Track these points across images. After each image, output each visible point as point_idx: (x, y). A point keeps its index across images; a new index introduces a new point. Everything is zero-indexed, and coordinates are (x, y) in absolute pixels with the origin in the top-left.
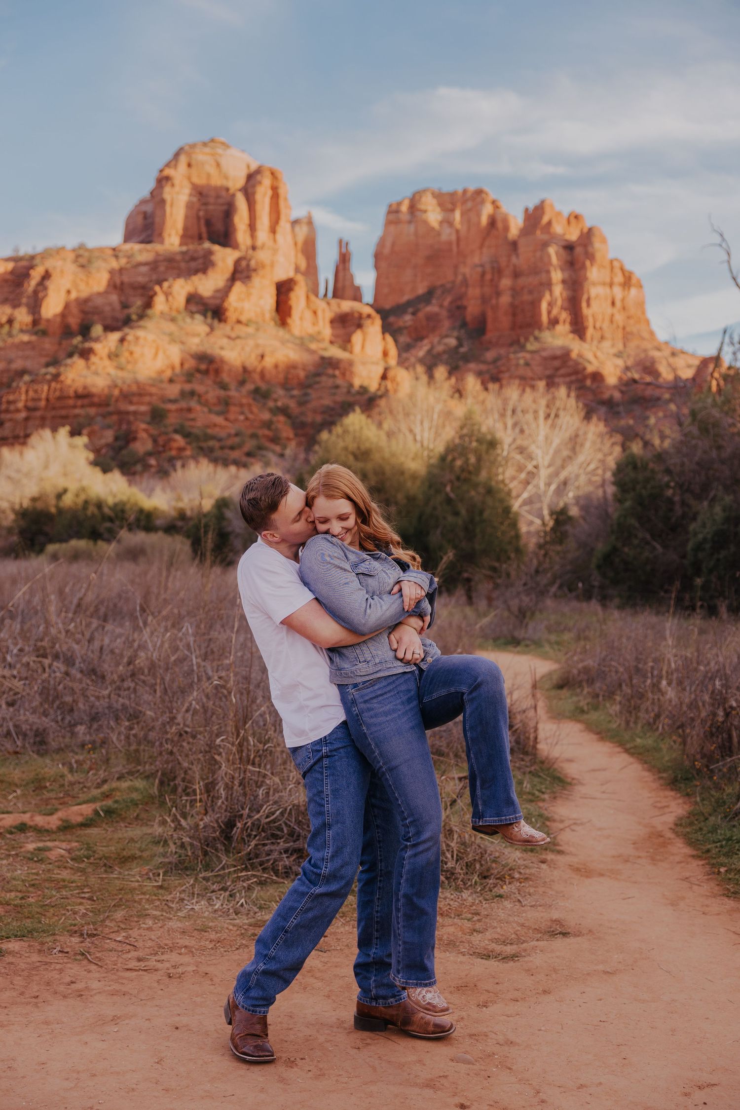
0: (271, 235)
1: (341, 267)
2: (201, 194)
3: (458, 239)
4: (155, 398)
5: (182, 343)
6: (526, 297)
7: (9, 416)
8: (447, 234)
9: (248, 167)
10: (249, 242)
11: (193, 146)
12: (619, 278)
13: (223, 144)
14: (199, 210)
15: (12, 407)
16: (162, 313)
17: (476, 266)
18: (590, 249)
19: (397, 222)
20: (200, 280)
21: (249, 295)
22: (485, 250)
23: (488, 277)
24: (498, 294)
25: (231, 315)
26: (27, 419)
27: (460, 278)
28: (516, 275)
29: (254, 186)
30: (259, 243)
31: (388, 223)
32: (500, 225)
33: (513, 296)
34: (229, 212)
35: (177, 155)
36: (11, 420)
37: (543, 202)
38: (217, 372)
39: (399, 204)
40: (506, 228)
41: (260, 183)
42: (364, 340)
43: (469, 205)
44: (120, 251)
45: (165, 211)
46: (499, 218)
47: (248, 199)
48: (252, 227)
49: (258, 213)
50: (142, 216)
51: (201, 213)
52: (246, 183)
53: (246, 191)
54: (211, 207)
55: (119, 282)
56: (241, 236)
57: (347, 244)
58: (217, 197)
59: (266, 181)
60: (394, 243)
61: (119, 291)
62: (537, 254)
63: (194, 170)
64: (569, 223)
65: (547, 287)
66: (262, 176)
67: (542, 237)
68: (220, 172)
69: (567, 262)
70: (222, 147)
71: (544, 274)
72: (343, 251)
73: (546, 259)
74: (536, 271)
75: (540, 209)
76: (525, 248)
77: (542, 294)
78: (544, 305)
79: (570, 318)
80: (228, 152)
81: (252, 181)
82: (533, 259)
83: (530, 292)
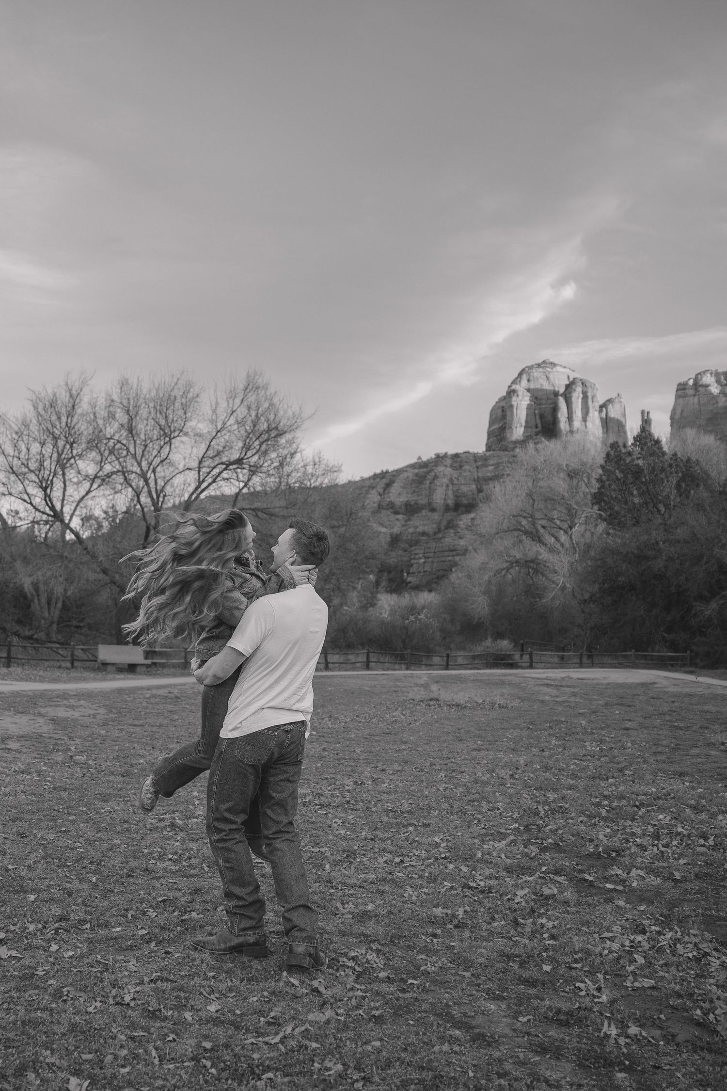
0: (584, 423)
2: (536, 398)
7: (415, 561)
9: (568, 377)
10: (568, 430)
11: (531, 367)
13: (552, 364)
15: (417, 557)
19: (685, 396)
26: (424, 563)
29: (570, 393)
30: (575, 429)
31: (678, 397)
34: (555, 409)
35: (520, 374)
36: (417, 563)
39: (686, 383)
41: (575, 390)
45: (513, 412)
47: (566, 401)
48: (570, 419)
49: (574, 410)
50: (501, 410)
51: (536, 412)
52: (566, 390)
53: (565, 395)
54: (544, 406)
55: (476, 477)
56: (563, 425)
57: (648, 413)
58: (548, 399)
59: (579, 389)
60: (682, 411)
61: (476, 483)
63: (531, 383)
66: (576, 385)
68: (549, 383)
70: (551, 366)
72: (646, 418)
80: (555, 368)
81: (570, 389)
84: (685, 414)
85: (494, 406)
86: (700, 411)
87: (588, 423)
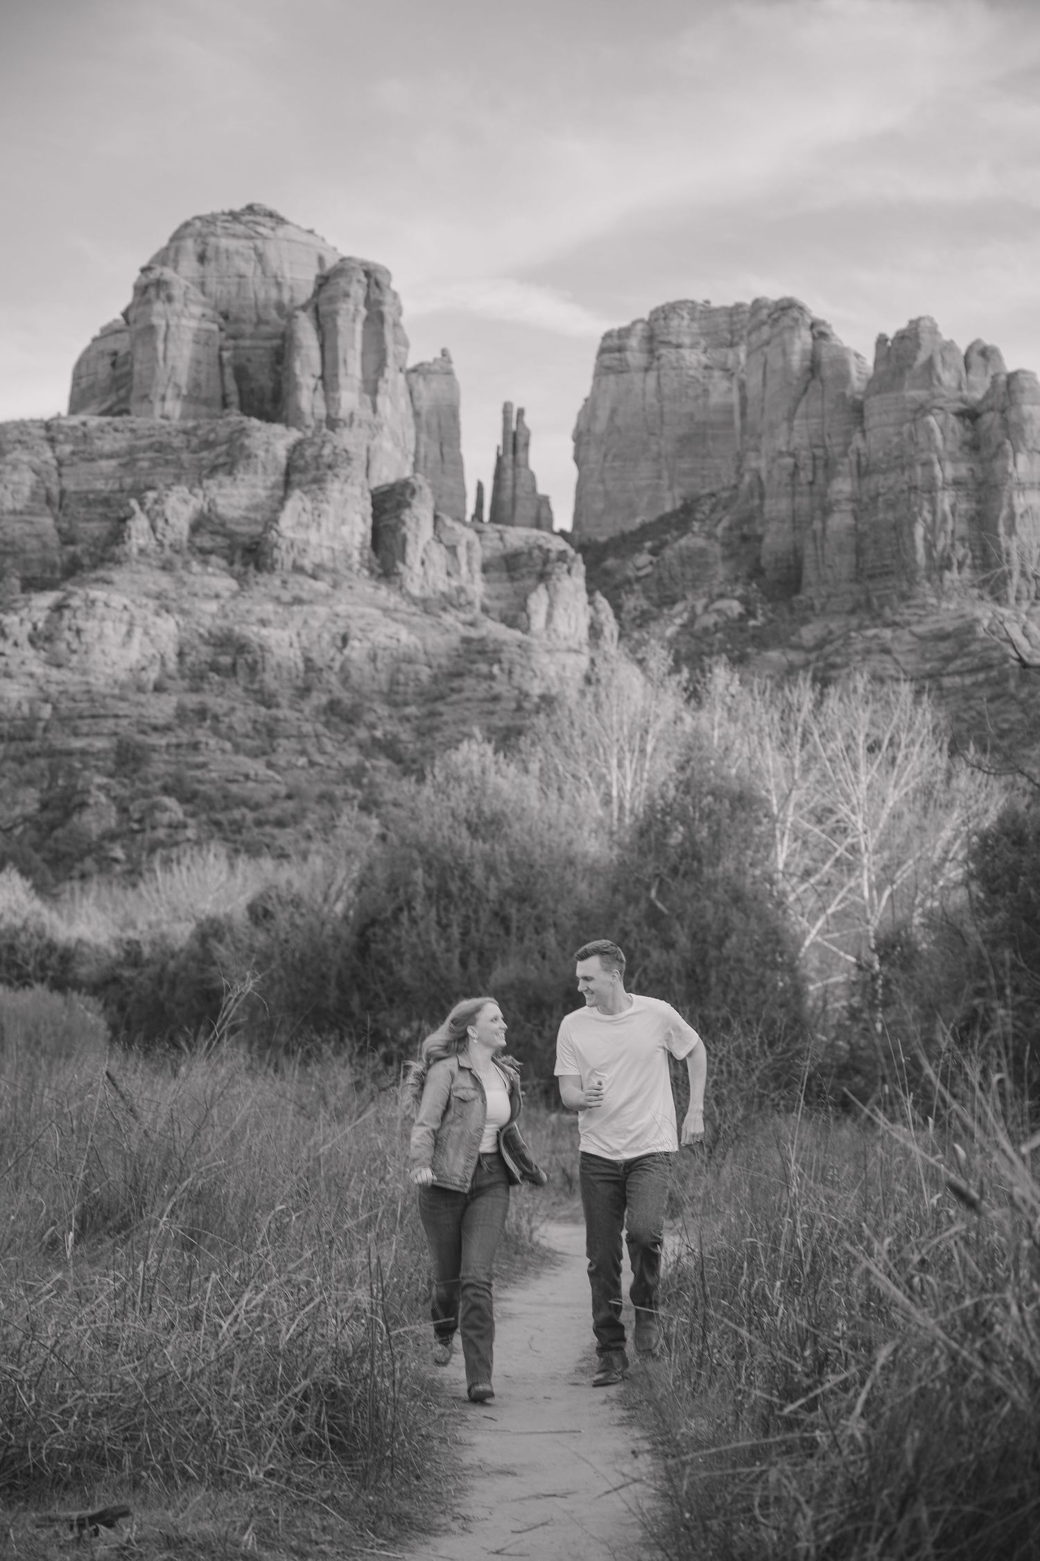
0: (368, 398)
1: (507, 458)
2: (225, 316)
3: (744, 400)
4: (125, 723)
5: (183, 612)
6: (885, 516)
8: (721, 392)
9: (321, 260)
10: (321, 411)
11: (210, 220)
13: (272, 216)
14: (221, 349)
16: (142, 551)
17: (781, 454)
18: (1013, 416)
19: (621, 369)
20: (220, 486)
21: (318, 515)
22: (796, 422)
23: (805, 476)
24: (827, 511)
25: (284, 557)
27: (747, 478)
28: (863, 471)
29: (332, 300)
30: (343, 413)
31: (602, 371)
32: (827, 372)
33: (856, 515)
34: (283, 352)
35: (177, 237)
37: (915, 325)
38: (254, 670)
39: (624, 333)
40: (844, 378)
41: (343, 297)
42: (551, 605)
43: (766, 332)
44: (60, 429)
45: (155, 349)
46: (825, 355)
47: (320, 328)
48: (328, 381)
49: (339, 356)
50: (107, 360)
51: (226, 355)
52: (317, 293)
53: (316, 310)
54: (248, 343)
55: (55, 491)
56: (308, 399)
57: (521, 413)
58: (260, 321)
59: (358, 291)
60: (614, 411)
61: (56, 510)
62: (906, 428)
63: (211, 268)
64: (967, 366)
65: (926, 496)
66: (350, 282)
67: (915, 394)
68: (264, 272)
69: (965, 443)
70: (269, 222)
71: (919, 469)
72: (514, 426)
73: (921, 439)
74: (902, 463)
75: (910, 337)
76: (879, 415)
77: (916, 509)
78: (919, 531)
79: (974, 558)
80: (281, 232)
81: (329, 291)
82: (896, 440)
83: (891, 506)
84: (619, 421)
85: (88, 350)
86: (662, 415)
87: (380, 400)
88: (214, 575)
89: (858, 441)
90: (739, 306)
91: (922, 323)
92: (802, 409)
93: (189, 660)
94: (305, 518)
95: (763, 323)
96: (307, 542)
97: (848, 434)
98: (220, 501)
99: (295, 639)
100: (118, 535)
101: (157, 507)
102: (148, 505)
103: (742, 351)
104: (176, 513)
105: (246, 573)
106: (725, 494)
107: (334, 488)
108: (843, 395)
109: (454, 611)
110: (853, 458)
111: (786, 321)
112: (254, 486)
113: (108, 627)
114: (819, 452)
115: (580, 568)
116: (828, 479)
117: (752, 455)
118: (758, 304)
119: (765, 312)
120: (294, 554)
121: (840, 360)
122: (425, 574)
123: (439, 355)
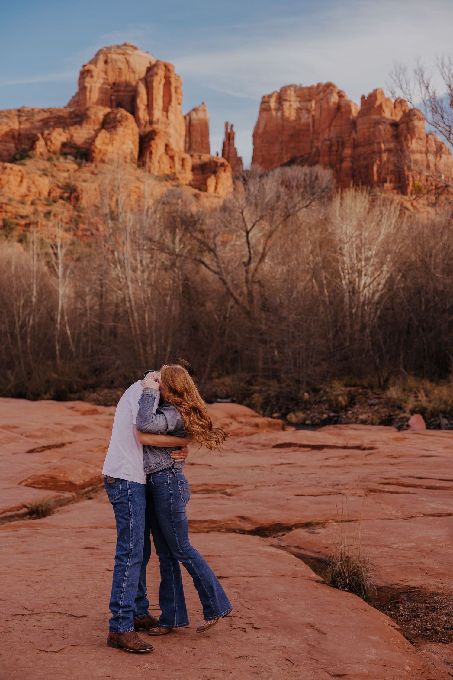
0: (165, 113)
1: (227, 143)
2: (114, 84)
3: (314, 121)
4: (9, 214)
5: (53, 176)
6: (363, 163)
8: (305, 118)
9: (149, 62)
10: (147, 118)
11: (109, 49)
12: (433, 148)
13: (133, 47)
14: (111, 95)
16: (41, 154)
17: (326, 140)
18: (410, 125)
19: (268, 110)
20: (76, 129)
21: (112, 141)
22: (332, 128)
23: (334, 148)
24: (341, 161)
25: (97, 156)
27: (314, 150)
28: (355, 146)
29: (152, 76)
30: (155, 119)
31: (261, 111)
32: (343, 110)
33: (352, 162)
34: (134, 95)
35: (98, 55)
37: (375, 91)
38: (77, 198)
39: (270, 96)
40: (349, 112)
41: (157, 74)
42: (217, 183)
43: (321, 95)
44: (23, 112)
46: (343, 104)
47: (148, 86)
48: (149, 107)
49: (154, 97)
51: (113, 97)
52: (146, 74)
53: (146, 80)
54: (122, 94)
55: (16, 133)
56: (142, 114)
57: (232, 126)
58: (127, 86)
59: (161, 73)
60: (266, 126)
61: (16, 141)
62: (371, 130)
63: (109, 66)
64: (395, 107)
65: (378, 155)
66: (158, 69)
67: (375, 117)
68: (129, 67)
69: (393, 135)
70: (132, 49)
71: (376, 145)
72: (229, 131)
73: (377, 134)
74: (369, 142)
75: (373, 96)
76: (362, 126)
77: (374, 160)
78: (375, 168)
79: (395, 178)
80: (136, 52)
81: (151, 73)
82: (367, 134)
83: (366, 159)
84: (268, 129)
86: (283, 126)
87: (169, 114)
88: (69, 163)
89: (354, 135)
90: (312, 86)
91: (378, 91)
92: (334, 123)
93: (52, 195)
94: (107, 141)
95: (320, 92)
96: (107, 150)
97: (351, 133)
98: (75, 135)
99: (98, 188)
100: (32, 147)
101: (49, 137)
102: (45, 135)
103: (313, 103)
104: (56, 139)
105: (81, 163)
106: (306, 156)
107: (120, 130)
108: (349, 118)
109: (170, 181)
110: (352, 141)
111: (329, 91)
112: (89, 129)
113: (12, 178)
114: (340, 139)
115: (229, 169)
116: (343, 149)
117: (316, 141)
118: (319, 85)
119: (321, 88)
120: (101, 155)
121: (348, 106)
122: (160, 167)
123: (201, 103)
